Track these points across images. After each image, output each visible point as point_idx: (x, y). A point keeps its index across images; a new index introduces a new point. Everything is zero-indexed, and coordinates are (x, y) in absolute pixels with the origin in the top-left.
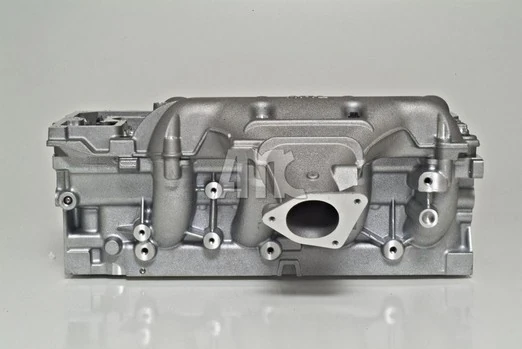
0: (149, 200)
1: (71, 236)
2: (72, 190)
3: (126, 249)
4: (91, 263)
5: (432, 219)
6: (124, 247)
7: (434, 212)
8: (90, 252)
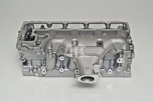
0: (45, 59)
1: (24, 66)
2: (24, 57)
3: (39, 70)
4: (30, 73)
5: (120, 69)
6: (38, 69)
7: (121, 68)
8: (29, 70)
